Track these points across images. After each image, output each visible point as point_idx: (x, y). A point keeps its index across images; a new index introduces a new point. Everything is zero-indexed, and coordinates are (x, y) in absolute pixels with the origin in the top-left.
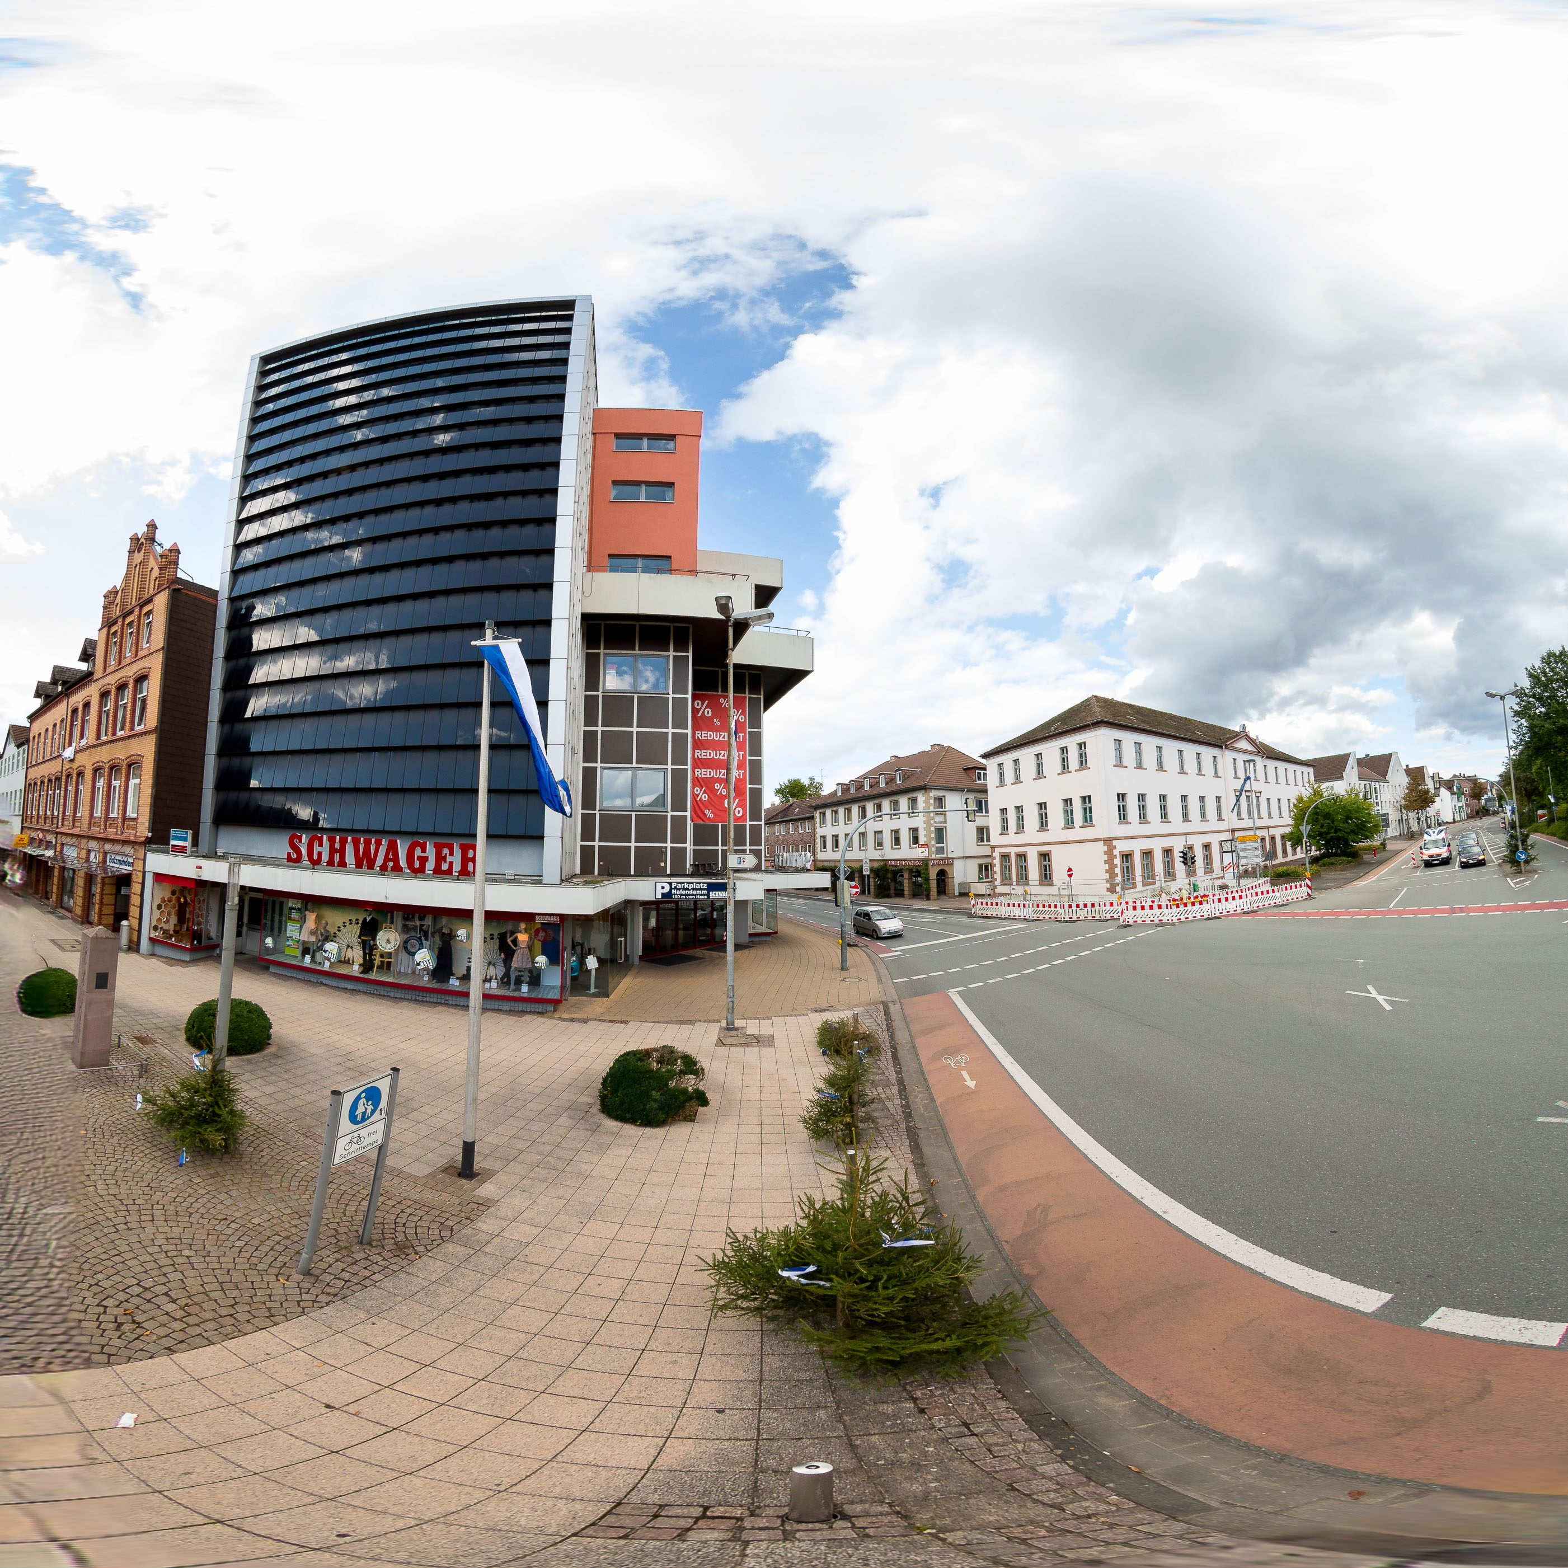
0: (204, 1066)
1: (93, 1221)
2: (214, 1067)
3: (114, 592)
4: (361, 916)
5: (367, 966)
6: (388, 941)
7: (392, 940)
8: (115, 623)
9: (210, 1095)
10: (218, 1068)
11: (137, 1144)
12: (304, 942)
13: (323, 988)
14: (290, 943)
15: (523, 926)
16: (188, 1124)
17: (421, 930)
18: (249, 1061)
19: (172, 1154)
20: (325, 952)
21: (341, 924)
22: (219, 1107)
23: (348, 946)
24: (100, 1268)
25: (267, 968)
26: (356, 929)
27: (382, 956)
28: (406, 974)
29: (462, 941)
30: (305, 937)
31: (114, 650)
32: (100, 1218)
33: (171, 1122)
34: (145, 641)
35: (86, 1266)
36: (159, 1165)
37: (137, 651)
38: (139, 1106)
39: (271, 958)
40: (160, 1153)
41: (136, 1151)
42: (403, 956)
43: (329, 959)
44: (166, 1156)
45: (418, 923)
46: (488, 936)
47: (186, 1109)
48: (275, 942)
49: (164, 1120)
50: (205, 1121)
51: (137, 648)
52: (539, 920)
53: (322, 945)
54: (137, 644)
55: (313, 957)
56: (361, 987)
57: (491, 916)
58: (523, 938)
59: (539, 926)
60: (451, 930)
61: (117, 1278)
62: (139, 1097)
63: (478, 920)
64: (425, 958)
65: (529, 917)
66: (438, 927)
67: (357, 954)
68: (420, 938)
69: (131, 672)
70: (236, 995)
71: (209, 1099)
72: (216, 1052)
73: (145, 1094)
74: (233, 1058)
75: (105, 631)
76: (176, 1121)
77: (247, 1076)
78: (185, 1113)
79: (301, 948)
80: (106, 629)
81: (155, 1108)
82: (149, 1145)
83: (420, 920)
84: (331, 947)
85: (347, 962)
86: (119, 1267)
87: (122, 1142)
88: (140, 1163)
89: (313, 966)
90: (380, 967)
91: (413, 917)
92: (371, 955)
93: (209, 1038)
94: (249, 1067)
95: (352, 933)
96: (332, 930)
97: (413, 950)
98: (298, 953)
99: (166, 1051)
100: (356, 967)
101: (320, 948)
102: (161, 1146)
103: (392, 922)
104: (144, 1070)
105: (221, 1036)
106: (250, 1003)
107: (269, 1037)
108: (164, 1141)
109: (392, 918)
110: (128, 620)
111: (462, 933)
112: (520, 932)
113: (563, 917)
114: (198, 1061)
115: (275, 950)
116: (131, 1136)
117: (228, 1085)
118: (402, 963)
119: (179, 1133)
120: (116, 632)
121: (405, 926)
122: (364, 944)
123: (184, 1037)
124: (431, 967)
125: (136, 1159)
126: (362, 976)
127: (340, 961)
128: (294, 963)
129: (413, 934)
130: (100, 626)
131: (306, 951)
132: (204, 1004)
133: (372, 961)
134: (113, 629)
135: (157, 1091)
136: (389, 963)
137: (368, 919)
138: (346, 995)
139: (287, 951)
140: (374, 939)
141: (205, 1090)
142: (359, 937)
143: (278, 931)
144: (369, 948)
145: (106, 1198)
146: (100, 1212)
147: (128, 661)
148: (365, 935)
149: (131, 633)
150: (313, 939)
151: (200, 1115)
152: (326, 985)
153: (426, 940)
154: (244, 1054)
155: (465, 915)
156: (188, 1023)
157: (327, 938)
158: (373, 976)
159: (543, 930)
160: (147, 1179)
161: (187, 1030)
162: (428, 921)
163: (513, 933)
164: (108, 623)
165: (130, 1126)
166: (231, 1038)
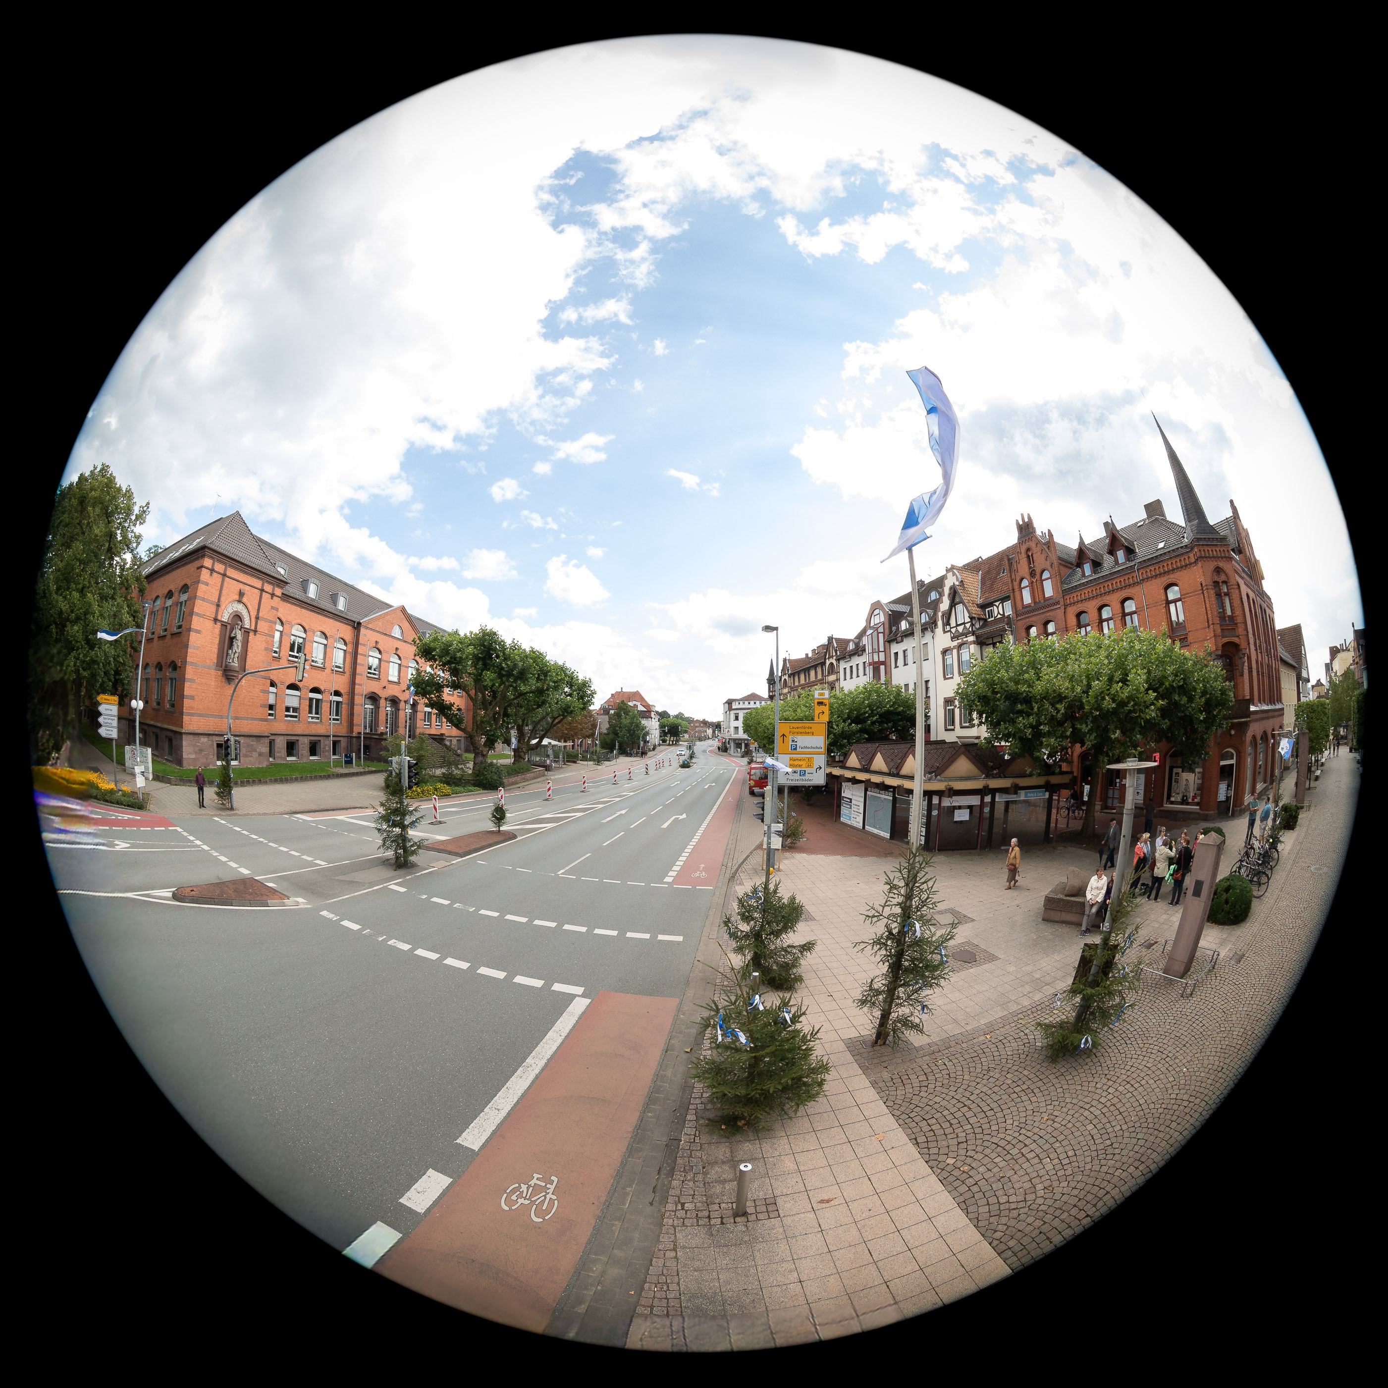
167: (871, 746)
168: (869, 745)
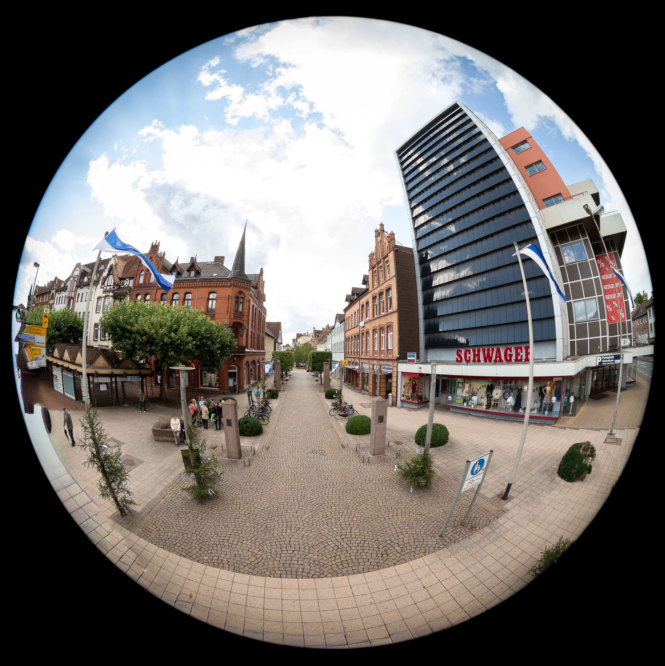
0: (421, 452)
1: (377, 516)
2: (425, 452)
3: (372, 254)
4: (487, 383)
5: (488, 406)
6: (497, 394)
7: (499, 394)
8: (375, 267)
9: (422, 464)
10: (426, 453)
11: (394, 485)
12: (464, 397)
13: (471, 417)
14: (458, 398)
15: (549, 383)
16: (413, 476)
17: (510, 388)
18: (439, 450)
19: (406, 489)
20: (472, 400)
21: (479, 388)
22: (425, 469)
23: (481, 397)
24: (378, 534)
25: (449, 409)
26: (485, 389)
27: (494, 401)
28: (503, 408)
29: (525, 392)
30: (464, 394)
31: (376, 278)
32: (379, 515)
33: (407, 476)
34: (388, 273)
35: (374, 533)
36: (402, 493)
37: (385, 278)
38: (396, 469)
39: (450, 405)
40: (402, 488)
41: (394, 488)
42: (503, 400)
43: (474, 404)
44: (404, 490)
45: (509, 385)
46: (535, 389)
47: (413, 470)
48: (452, 398)
49: (404, 475)
50: (420, 475)
51: (385, 276)
52: (555, 380)
53: (471, 398)
54: (385, 275)
55: (467, 403)
56: (485, 415)
57: (537, 379)
58: (548, 388)
59: (554, 382)
60: (522, 387)
61: (384, 537)
62: (396, 466)
63: (531, 381)
64: (511, 400)
65: (550, 378)
66: (517, 386)
67: (484, 401)
68: (510, 392)
69: (384, 287)
70: (435, 422)
71: (422, 466)
72: (426, 446)
73: (398, 465)
74: (433, 449)
75: (371, 271)
76: (409, 476)
77: (437, 456)
78: (413, 472)
79: (463, 400)
80: (371, 270)
81: (402, 470)
82: (398, 485)
83: (510, 383)
84: (475, 398)
85: (481, 404)
86: (384, 533)
87: (389, 485)
88: (395, 493)
89: (467, 407)
90: (493, 406)
91: (507, 382)
92: (490, 400)
93: (424, 441)
94: (439, 452)
95: (483, 392)
96: (475, 391)
97: (506, 397)
98: (461, 402)
99: (407, 447)
100: (484, 407)
101: (470, 399)
102: (403, 486)
103: (499, 385)
104: (398, 455)
105: (428, 440)
106: (441, 425)
107: (448, 439)
108: (404, 484)
109: (499, 383)
110: (380, 265)
111: (525, 388)
112: (547, 386)
113: (563, 377)
114: (418, 450)
115: (453, 401)
116: (392, 482)
117: (430, 460)
118: (502, 404)
119: (410, 480)
120: (375, 271)
121: (504, 387)
122: (488, 396)
123: (414, 440)
124: (513, 405)
125: (393, 491)
126: (486, 410)
127: (478, 404)
128: (460, 406)
129: (507, 390)
130: (369, 269)
131: (465, 401)
132: (423, 426)
133: (490, 403)
134: (374, 270)
135: (403, 464)
136: (497, 404)
137: (490, 385)
138: (479, 419)
139: (457, 401)
140: (492, 394)
141: (421, 462)
142: (486, 393)
143: (453, 393)
144: (489, 397)
145: (382, 507)
146: (380, 512)
147: (382, 282)
148: (488, 392)
149: (382, 271)
150: (468, 395)
151: (418, 473)
152: (472, 415)
153: (512, 392)
154: (437, 447)
155: (525, 379)
156: (416, 435)
157: (473, 395)
158: (491, 410)
159: (556, 384)
160: (397, 499)
161: (416, 438)
162: (513, 384)
163: (545, 386)
164: (372, 268)
165: (392, 478)
166: (432, 440)
167: (63, 345)
168: (62, 345)
